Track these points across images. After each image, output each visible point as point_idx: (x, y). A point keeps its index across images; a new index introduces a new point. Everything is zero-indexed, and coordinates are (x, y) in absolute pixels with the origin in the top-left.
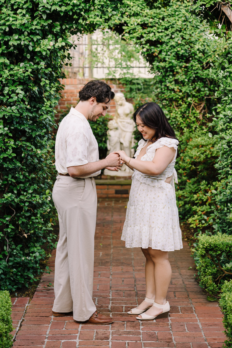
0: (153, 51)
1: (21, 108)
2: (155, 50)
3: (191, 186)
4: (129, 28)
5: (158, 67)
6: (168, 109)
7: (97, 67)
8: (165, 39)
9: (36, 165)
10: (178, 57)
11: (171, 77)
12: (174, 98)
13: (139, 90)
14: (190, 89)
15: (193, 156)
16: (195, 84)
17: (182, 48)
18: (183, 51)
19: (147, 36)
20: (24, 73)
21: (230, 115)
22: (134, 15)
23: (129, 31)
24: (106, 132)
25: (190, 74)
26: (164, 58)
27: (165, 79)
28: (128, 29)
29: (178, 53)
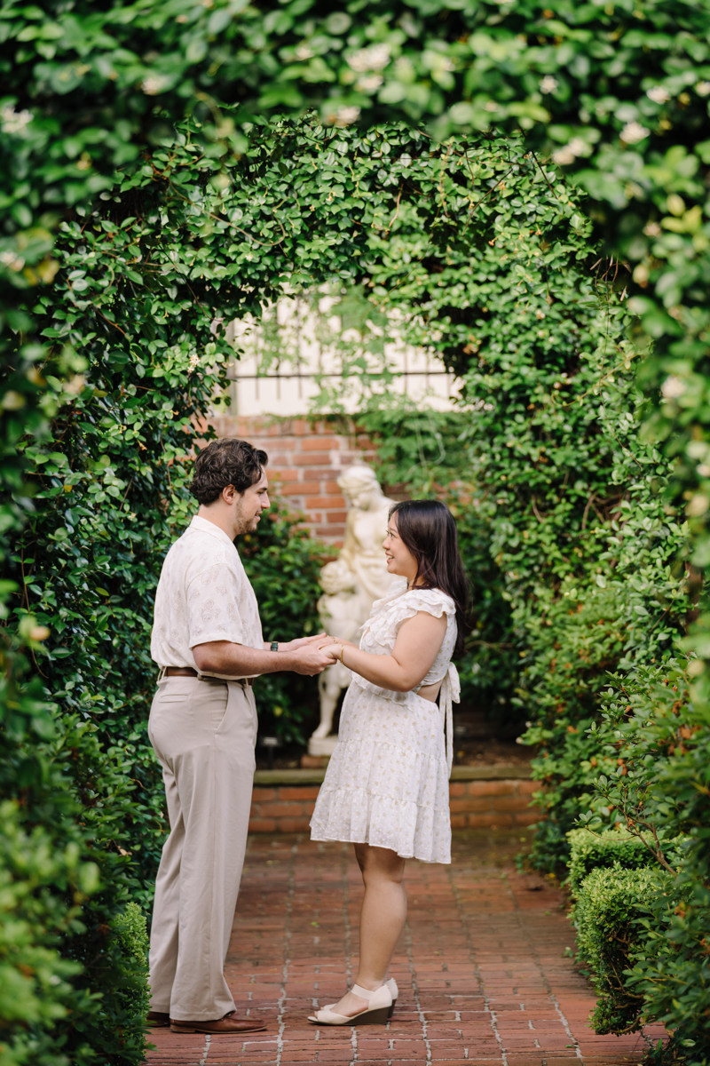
0: (461, 339)
1: (113, 521)
2: (470, 337)
3: (578, 743)
4: (386, 270)
5: (479, 389)
6: (514, 518)
7: (278, 376)
8: (499, 304)
9: (144, 670)
10: (540, 358)
11: (519, 418)
12: (532, 483)
13: (428, 453)
14: (579, 455)
15: (574, 647)
16: (595, 439)
17: (550, 330)
18: (554, 340)
19: (443, 296)
20: (123, 434)
21: (648, 529)
22: (399, 232)
23: (388, 281)
24: (316, 600)
25: (579, 410)
26: (498, 362)
27: (504, 425)
28: (383, 273)
29: (539, 344)
